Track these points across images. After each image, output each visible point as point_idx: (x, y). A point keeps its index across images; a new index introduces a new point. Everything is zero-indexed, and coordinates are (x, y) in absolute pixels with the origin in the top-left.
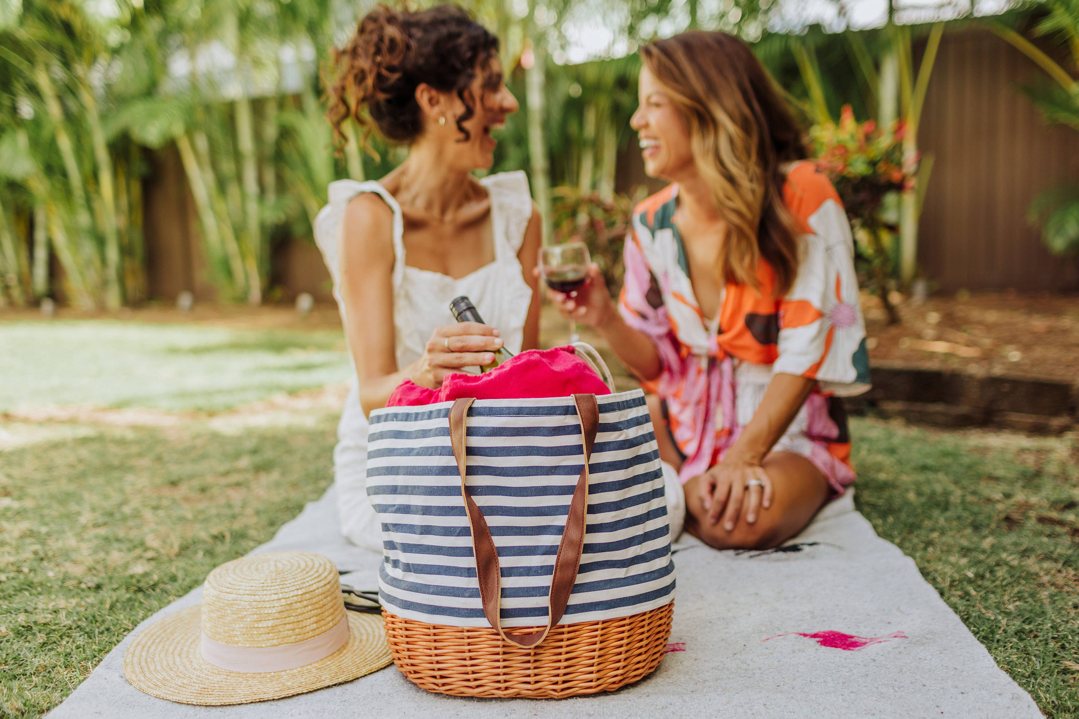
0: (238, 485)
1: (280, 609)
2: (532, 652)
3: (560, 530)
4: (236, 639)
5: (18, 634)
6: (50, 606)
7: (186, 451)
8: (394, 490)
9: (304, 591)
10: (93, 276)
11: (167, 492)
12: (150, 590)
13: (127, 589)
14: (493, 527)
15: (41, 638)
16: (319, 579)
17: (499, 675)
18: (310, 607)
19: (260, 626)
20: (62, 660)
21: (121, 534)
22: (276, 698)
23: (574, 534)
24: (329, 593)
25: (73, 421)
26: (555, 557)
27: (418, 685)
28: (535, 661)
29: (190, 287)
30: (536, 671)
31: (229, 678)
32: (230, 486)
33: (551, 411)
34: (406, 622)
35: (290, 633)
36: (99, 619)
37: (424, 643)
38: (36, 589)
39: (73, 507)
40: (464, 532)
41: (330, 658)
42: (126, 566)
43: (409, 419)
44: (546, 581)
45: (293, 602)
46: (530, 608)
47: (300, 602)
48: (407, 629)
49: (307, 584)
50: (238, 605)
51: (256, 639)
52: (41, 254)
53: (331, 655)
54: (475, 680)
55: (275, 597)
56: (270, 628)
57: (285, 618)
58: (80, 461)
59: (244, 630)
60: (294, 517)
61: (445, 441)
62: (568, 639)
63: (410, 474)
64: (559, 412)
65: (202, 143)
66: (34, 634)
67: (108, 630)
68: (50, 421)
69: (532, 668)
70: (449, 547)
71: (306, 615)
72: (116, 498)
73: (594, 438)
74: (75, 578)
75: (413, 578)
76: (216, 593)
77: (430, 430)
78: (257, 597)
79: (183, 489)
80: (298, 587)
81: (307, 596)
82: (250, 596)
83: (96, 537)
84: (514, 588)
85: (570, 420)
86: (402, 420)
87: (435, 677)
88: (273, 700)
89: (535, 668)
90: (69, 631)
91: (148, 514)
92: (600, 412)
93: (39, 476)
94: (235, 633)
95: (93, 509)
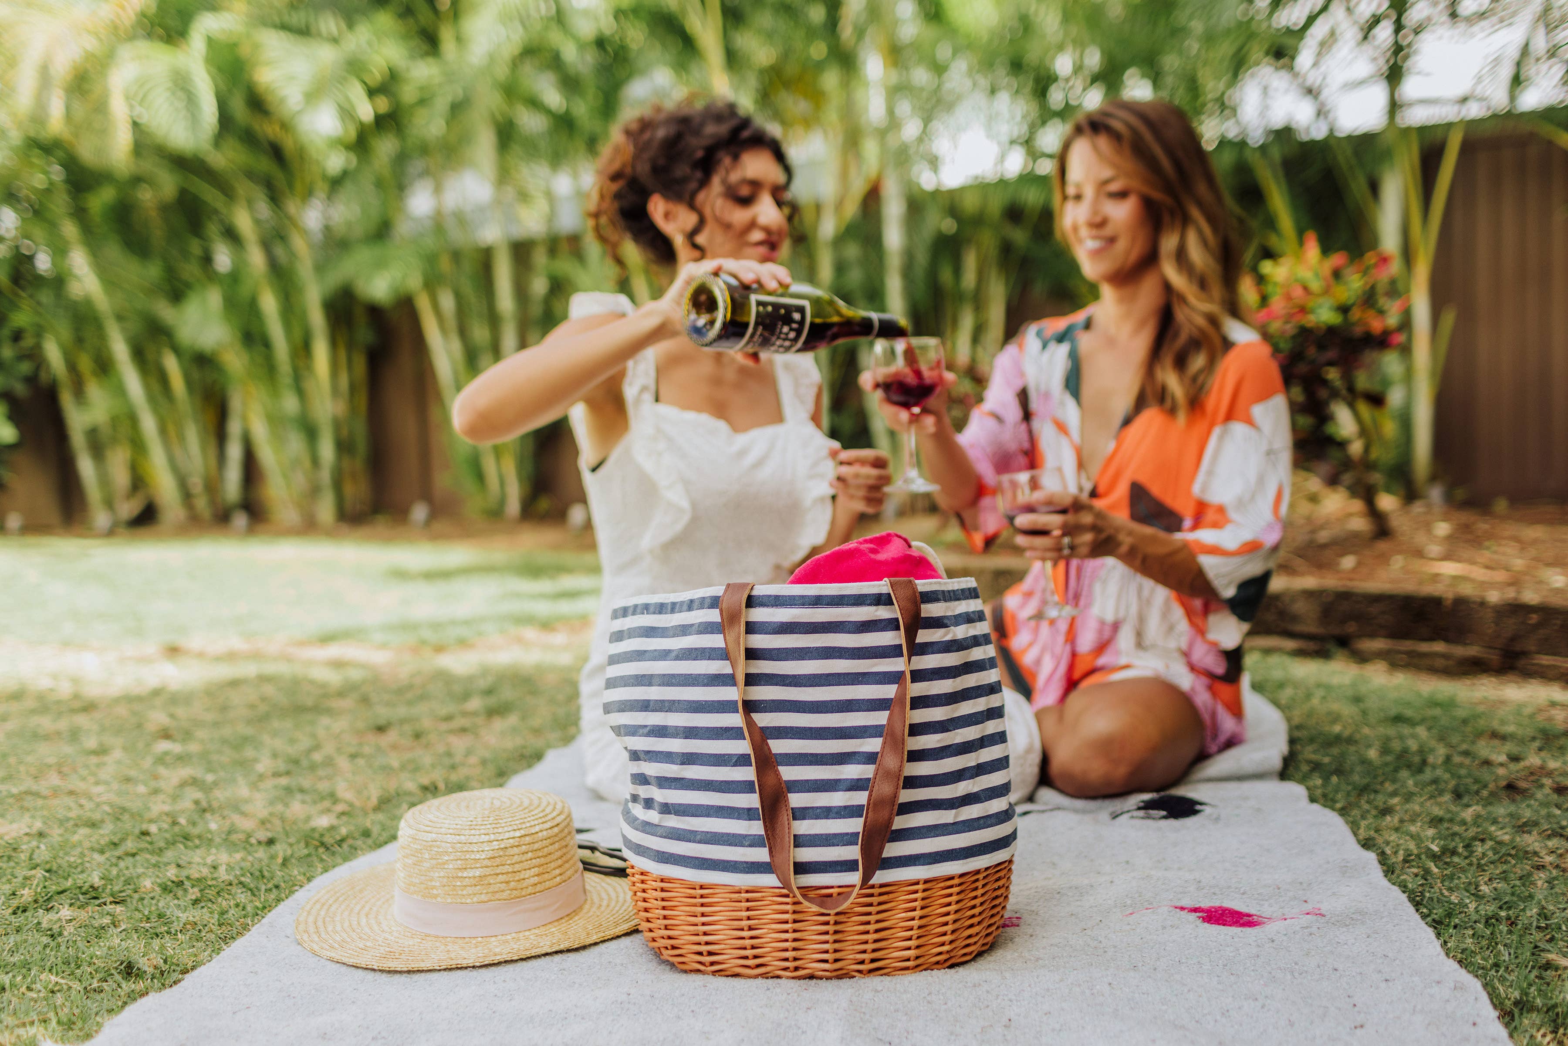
0: (463, 730)
1: (491, 854)
2: (831, 919)
3: (871, 758)
4: (435, 892)
5: (165, 889)
6: (209, 860)
7: (401, 691)
8: (645, 706)
9: (523, 832)
10: (300, 480)
11: (373, 739)
12: (336, 846)
13: (307, 845)
14: (780, 754)
15: (194, 893)
16: (544, 820)
17: (786, 950)
18: (530, 855)
19: (465, 875)
20: (216, 916)
21: (306, 783)
22: (478, 964)
23: (891, 762)
24: (557, 839)
25: (256, 656)
26: (866, 793)
27: (676, 964)
28: (836, 932)
29: (427, 495)
30: (837, 946)
31: (424, 942)
32: (452, 732)
33: (859, 600)
34: (662, 881)
35: (503, 886)
36: (266, 874)
37: (688, 909)
38: (192, 841)
39: (249, 753)
40: (742, 760)
41: (556, 924)
42: (308, 819)
43: (664, 611)
44: (855, 825)
45: (508, 845)
46: (830, 862)
47: (517, 846)
48: (662, 890)
49: (528, 825)
50: (438, 847)
51: (460, 892)
52: (234, 452)
53: (557, 920)
54: (755, 957)
55: (487, 838)
56: (477, 879)
57: (497, 866)
58: (263, 699)
59: (445, 880)
60: (530, 766)
61: (716, 641)
62: (880, 904)
63: (668, 685)
64: (869, 602)
65: (447, 302)
66: (185, 890)
67: (277, 887)
68: (231, 657)
69: (831, 941)
70: (722, 781)
71: (526, 865)
72: (305, 742)
73: (916, 636)
74: (244, 832)
75: (673, 822)
76: (412, 832)
77: (692, 625)
78: (463, 837)
79: (392, 736)
80: (515, 827)
81: (528, 839)
82: (453, 836)
83: (276, 787)
84: (810, 835)
85: (882, 613)
86: (654, 613)
87: (700, 953)
88: (474, 967)
89: (835, 941)
90: (229, 888)
91: (343, 763)
92: (924, 602)
93: (209, 717)
94: (433, 883)
95: (275, 755)
